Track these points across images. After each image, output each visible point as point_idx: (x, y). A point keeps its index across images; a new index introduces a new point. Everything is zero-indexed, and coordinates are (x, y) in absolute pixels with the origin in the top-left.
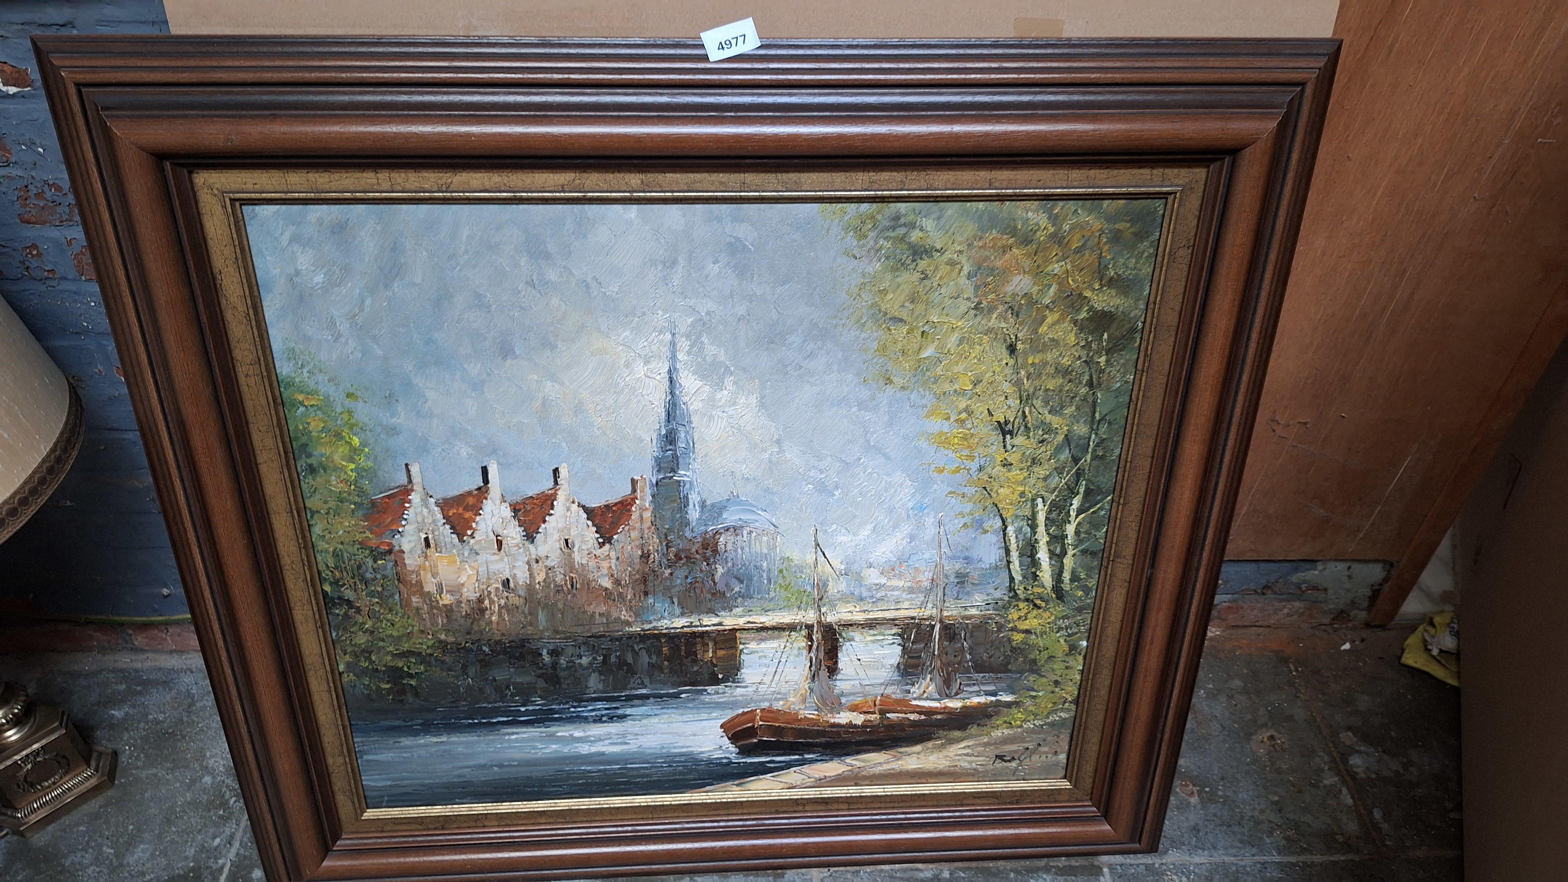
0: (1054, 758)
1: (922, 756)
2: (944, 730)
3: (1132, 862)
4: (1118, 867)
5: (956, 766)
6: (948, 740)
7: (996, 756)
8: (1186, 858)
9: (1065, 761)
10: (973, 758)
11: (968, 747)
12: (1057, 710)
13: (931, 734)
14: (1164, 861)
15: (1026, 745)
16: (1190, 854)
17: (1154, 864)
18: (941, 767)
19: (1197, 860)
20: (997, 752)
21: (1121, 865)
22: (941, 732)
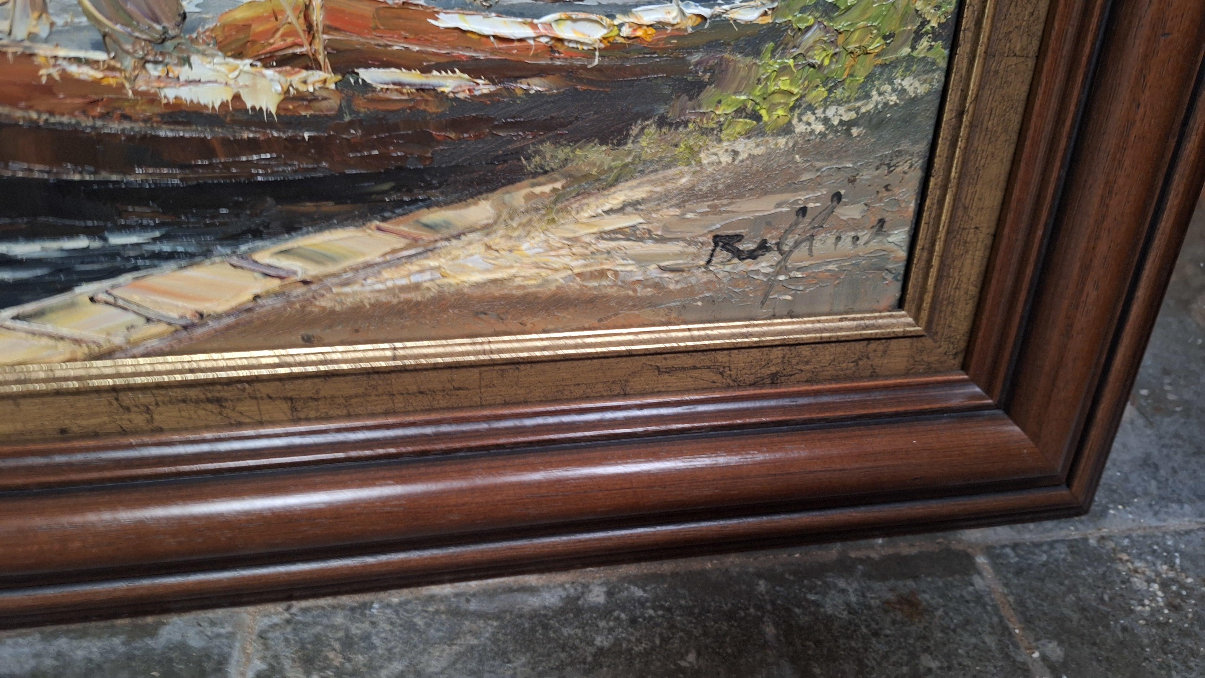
0: (874, 245)
1: (497, 240)
2: (556, 142)
3: (1036, 538)
4: (1008, 550)
5: (602, 274)
6: (573, 178)
7: (717, 239)
8: (1149, 521)
9: (903, 254)
10: (650, 247)
11: (635, 204)
12: (893, 65)
13: (517, 153)
14: (1105, 532)
15: (801, 197)
16: (1156, 514)
17: (1085, 540)
18: (559, 277)
19: (1174, 523)
20: (717, 225)
21: (1015, 546)
22: (547, 148)
